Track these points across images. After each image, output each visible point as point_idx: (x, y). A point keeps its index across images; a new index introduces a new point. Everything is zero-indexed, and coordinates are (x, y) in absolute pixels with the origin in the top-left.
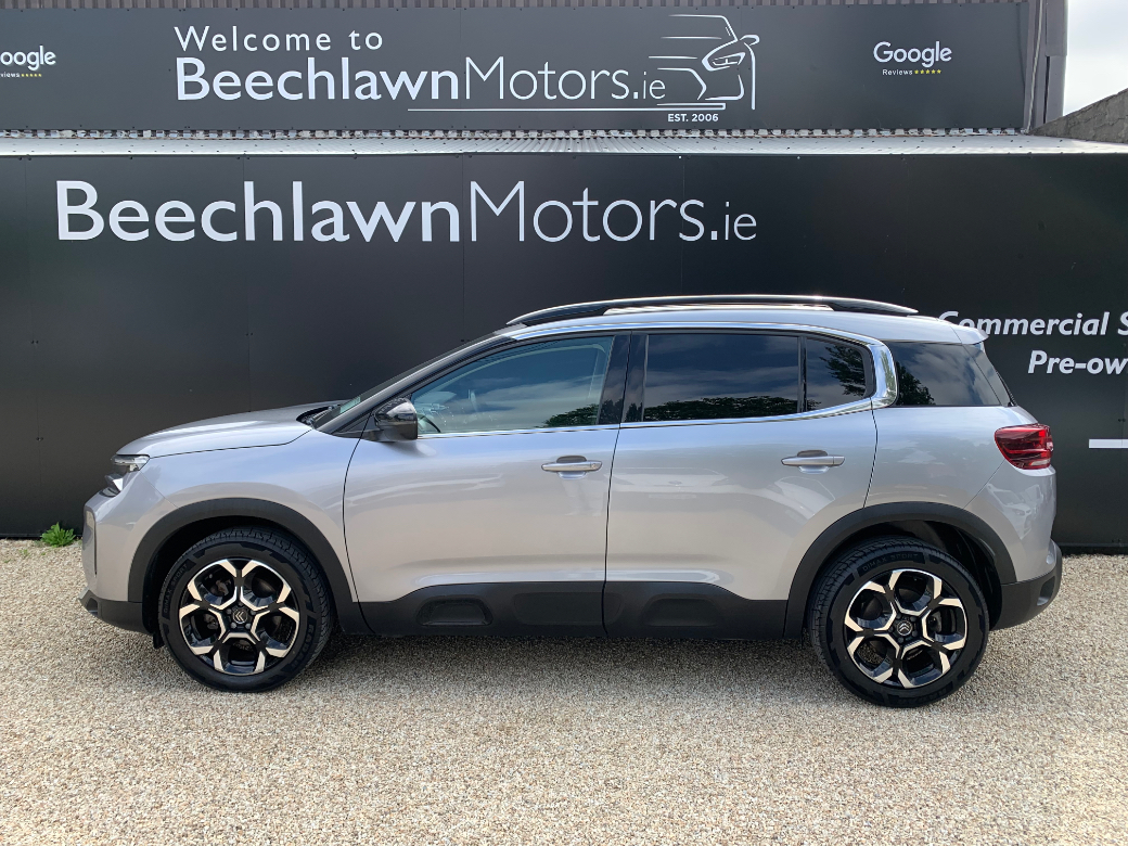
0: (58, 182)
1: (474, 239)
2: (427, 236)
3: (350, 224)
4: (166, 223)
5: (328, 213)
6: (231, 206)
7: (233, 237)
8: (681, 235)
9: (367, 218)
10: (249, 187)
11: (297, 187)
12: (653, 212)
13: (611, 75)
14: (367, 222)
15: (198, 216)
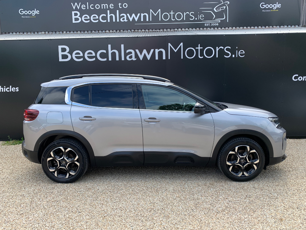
0: (59, 46)
1: (169, 58)
2: (157, 58)
3: (136, 56)
4: (88, 56)
5: (131, 53)
6: (105, 51)
7: (105, 59)
8: (225, 56)
9: (141, 54)
10: (109, 46)
11: (122, 46)
12: (217, 50)
13: (189, 14)
14: (141, 55)
15: (96, 54)
